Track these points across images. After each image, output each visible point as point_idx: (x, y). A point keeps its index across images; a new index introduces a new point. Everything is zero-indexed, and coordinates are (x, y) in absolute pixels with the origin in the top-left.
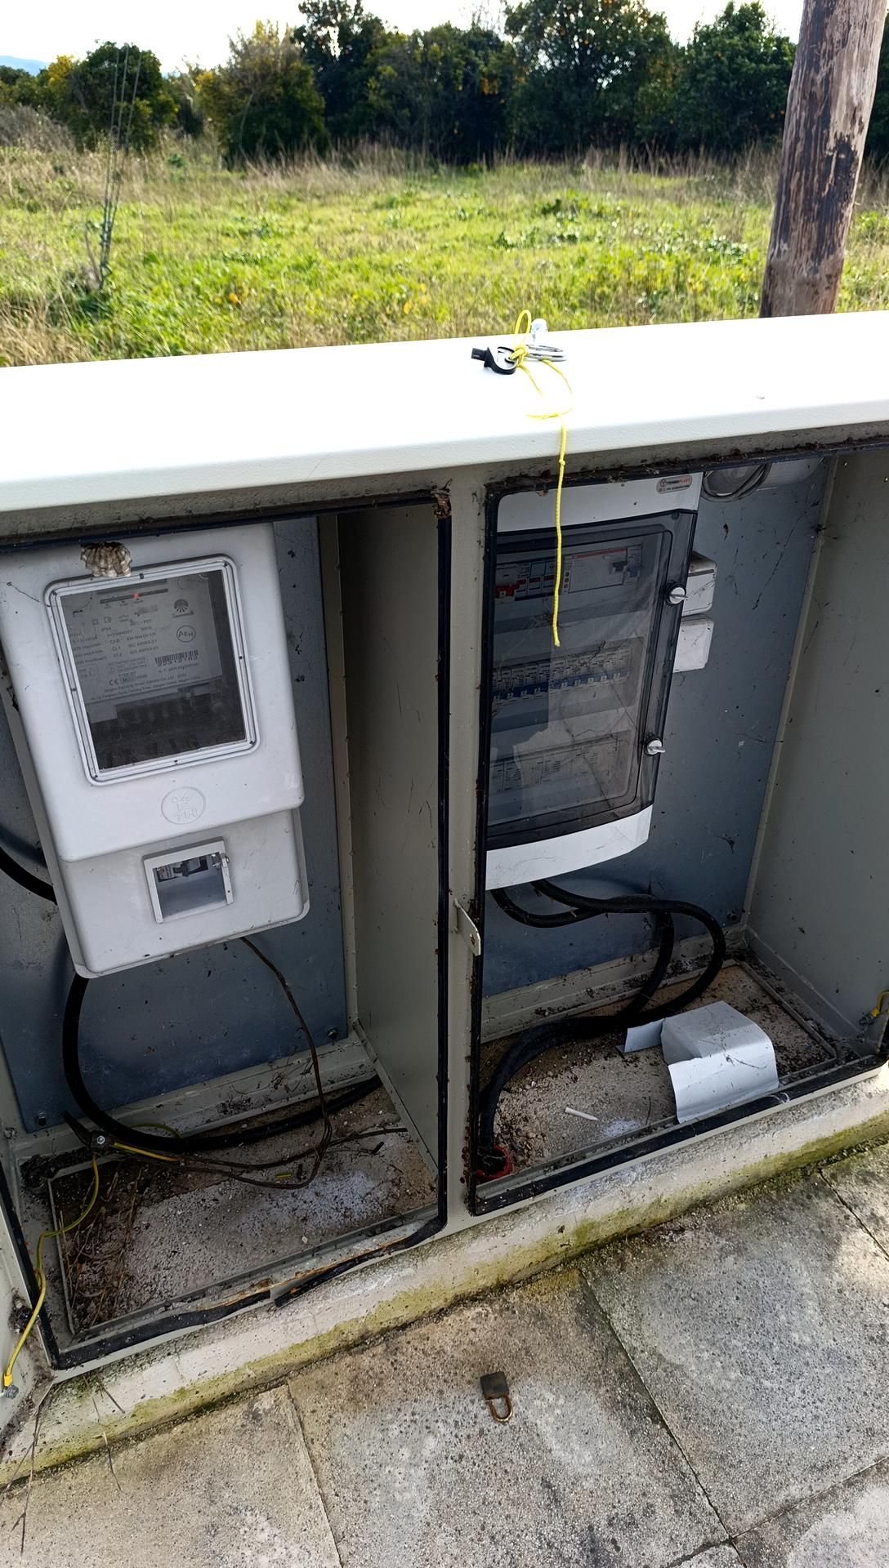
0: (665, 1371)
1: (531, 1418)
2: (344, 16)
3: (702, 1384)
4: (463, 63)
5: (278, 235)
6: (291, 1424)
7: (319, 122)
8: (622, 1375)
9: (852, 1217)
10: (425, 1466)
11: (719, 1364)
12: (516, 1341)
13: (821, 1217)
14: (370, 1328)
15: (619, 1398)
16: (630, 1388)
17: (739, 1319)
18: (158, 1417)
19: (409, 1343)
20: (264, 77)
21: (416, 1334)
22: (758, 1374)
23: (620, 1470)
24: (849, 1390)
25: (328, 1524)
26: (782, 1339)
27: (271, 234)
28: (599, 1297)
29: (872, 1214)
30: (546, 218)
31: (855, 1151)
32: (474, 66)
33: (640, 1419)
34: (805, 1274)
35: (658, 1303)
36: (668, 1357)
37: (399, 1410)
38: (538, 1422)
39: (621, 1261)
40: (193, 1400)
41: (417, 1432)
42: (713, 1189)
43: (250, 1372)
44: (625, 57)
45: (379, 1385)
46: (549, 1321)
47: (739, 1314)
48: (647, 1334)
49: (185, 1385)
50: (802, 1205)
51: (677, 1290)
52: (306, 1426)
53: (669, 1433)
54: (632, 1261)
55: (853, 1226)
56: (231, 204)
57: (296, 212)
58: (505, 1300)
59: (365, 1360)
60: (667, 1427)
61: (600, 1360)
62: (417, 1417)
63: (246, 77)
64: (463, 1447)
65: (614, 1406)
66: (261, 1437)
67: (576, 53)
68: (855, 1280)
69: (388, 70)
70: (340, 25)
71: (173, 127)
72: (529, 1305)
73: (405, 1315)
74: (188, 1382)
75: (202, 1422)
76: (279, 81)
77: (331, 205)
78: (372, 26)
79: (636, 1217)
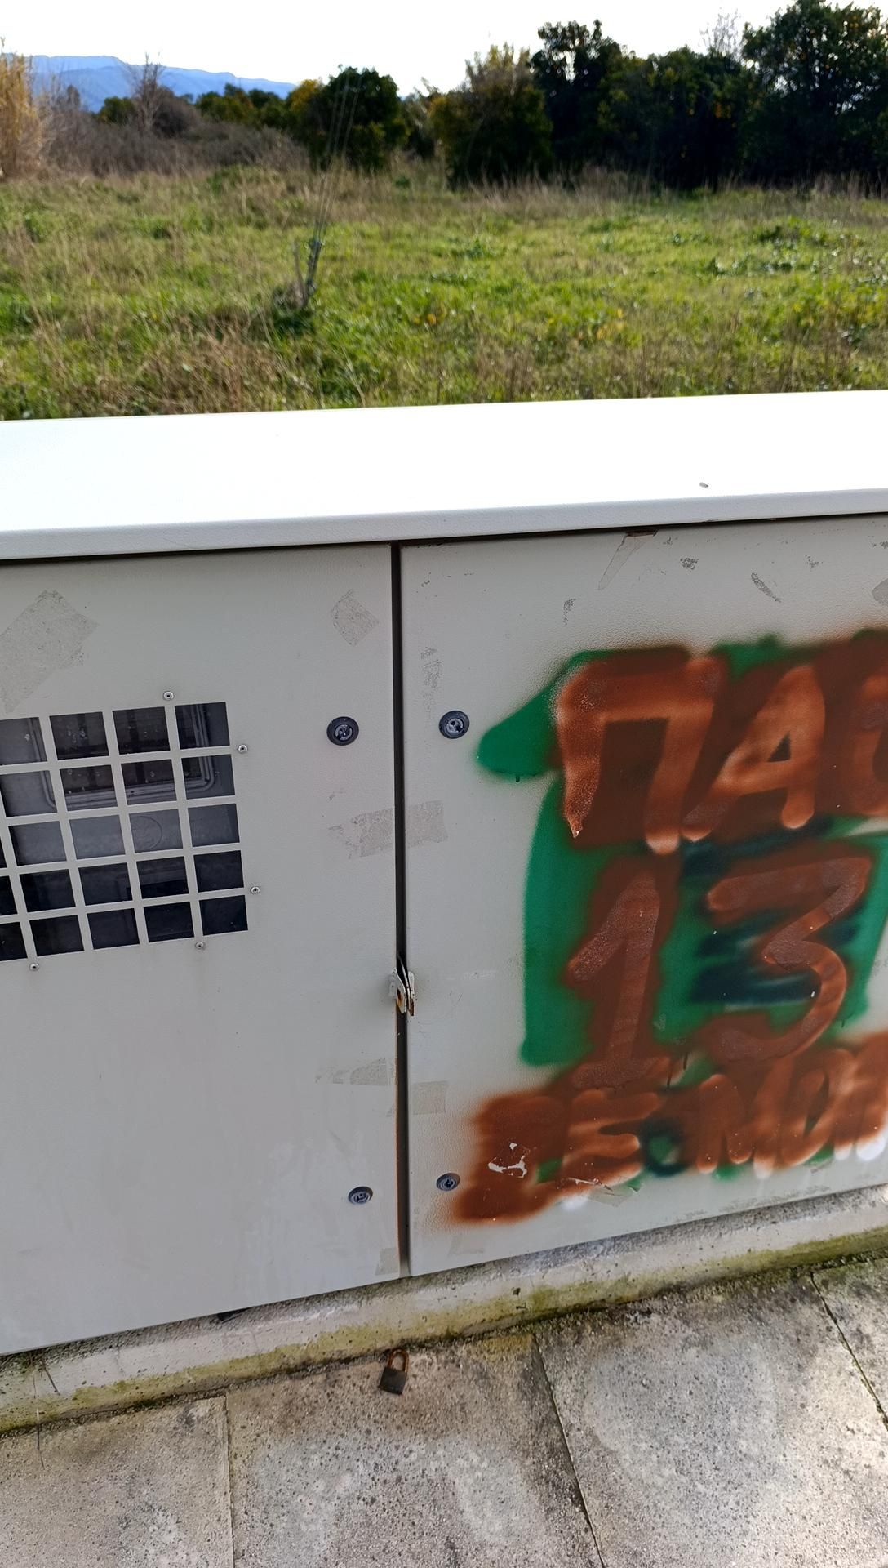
0: (598, 1454)
1: (450, 1476)
2: (582, 41)
3: (632, 1475)
4: (697, 87)
5: (489, 256)
6: (220, 1436)
7: (546, 146)
8: (552, 1450)
9: (835, 1330)
10: (337, 1502)
11: (654, 1458)
12: (454, 1395)
13: (800, 1324)
14: (312, 1356)
15: (544, 1473)
16: (557, 1465)
17: (687, 1415)
18: (99, 1404)
19: (349, 1377)
20: (495, 101)
21: (357, 1370)
22: (694, 1476)
23: (527, 1546)
24: (788, 1510)
25: (231, 1540)
26: (729, 1444)
27: (483, 256)
28: (548, 1366)
29: (858, 1330)
30: (763, 245)
31: (855, 1259)
32: (708, 90)
33: (560, 1498)
34: (770, 1380)
35: (606, 1383)
36: (603, 1440)
37: (325, 1442)
38: (457, 1481)
39: (579, 1334)
40: (133, 1394)
41: (337, 1467)
42: (688, 1275)
43: (190, 1378)
44: (867, 81)
45: (310, 1413)
46: (491, 1381)
47: (689, 1410)
48: (587, 1413)
49: (125, 1379)
50: (783, 1308)
51: (629, 1373)
52: (233, 1440)
53: (587, 1518)
54: (590, 1335)
55: (833, 1339)
56: (448, 225)
57: (512, 234)
58: (452, 1353)
59: (304, 1387)
60: (586, 1513)
61: (533, 1430)
62: (340, 1452)
63: (478, 102)
64: (378, 1491)
65: (538, 1479)
66: (189, 1443)
67: (816, 77)
68: (822, 1397)
69: (620, 94)
70: (577, 50)
71: (406, 148)
72: (475, 1362)
73: (349, 1350)
74: (127, 1377)
75: (139, 1417)
76: (510, 106)
77: (547, 227)
78: (610, 50)
79: (600, 1291)
